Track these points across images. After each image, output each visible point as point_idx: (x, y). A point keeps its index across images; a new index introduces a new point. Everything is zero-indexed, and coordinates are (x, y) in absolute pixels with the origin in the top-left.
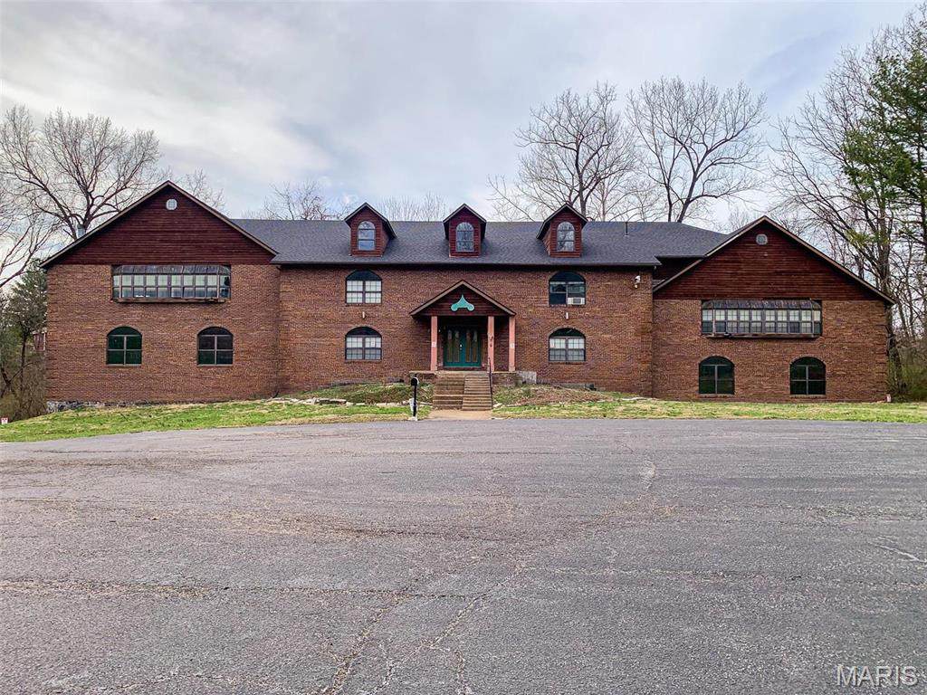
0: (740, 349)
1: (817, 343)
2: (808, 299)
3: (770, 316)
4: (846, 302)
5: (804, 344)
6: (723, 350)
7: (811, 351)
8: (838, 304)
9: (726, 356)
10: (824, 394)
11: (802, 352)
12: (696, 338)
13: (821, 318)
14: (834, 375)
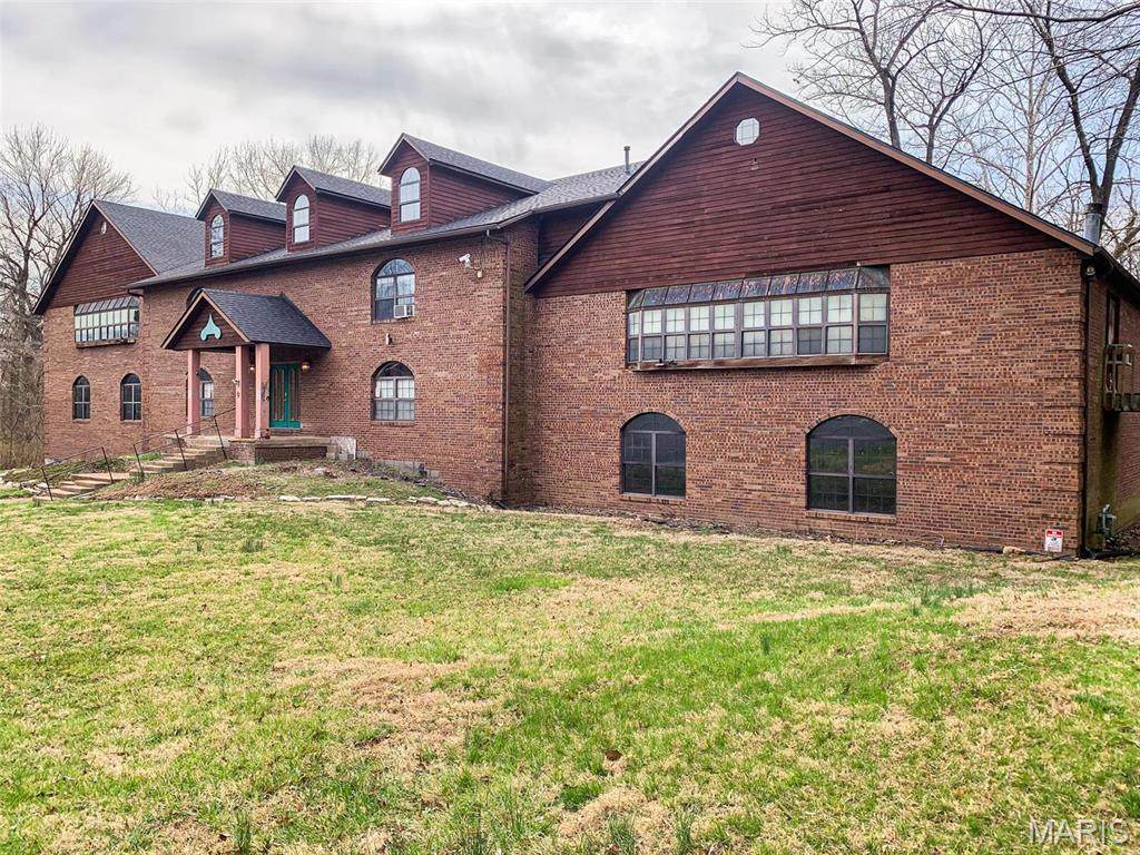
0: (697, 396)
1: (873, 379)
2: (852, 264)
3: (754, 315)
4: (954, 263)
5: (840, 382)
6: (663, 398)
7: (857, 399)
8: (932, 272)
9: (669, 413)
10: (893, 512)
11: (835, 403)
12: (616, 373)
13: (888, 311)
14: (917, 465)
